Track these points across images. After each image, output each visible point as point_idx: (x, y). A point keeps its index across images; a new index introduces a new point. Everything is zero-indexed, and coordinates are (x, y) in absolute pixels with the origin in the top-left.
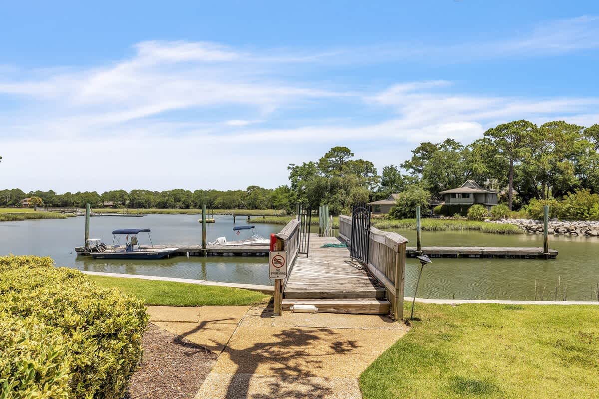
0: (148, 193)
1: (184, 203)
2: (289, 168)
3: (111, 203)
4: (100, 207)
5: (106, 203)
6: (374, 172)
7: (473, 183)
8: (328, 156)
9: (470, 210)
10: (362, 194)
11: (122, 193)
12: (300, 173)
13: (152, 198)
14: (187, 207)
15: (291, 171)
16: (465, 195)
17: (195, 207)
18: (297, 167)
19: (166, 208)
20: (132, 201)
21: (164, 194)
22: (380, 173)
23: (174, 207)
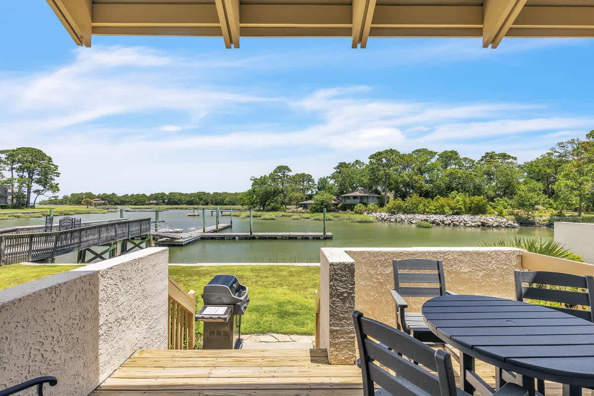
0: (181, 194)
1: (205, 201)
2: (251, 179)
3: (155, 202)
4: (147, 204)
5: (151, 202)
6: (313, 182)
7: (361, 189)
8: (275, 171)
9: (356, 207)
10: (297, 197)
11: (163, 194)
12: (259, 182)
13: (183, 197)
14: (207, 204)
15: (252, 181)
16: (355, 197)
17: (212, 204)
18: (256, 179)
19: (193, 205)
20: (169, 200)
21: (191, 195)
22: (316, 182)
23: (197, 204)
